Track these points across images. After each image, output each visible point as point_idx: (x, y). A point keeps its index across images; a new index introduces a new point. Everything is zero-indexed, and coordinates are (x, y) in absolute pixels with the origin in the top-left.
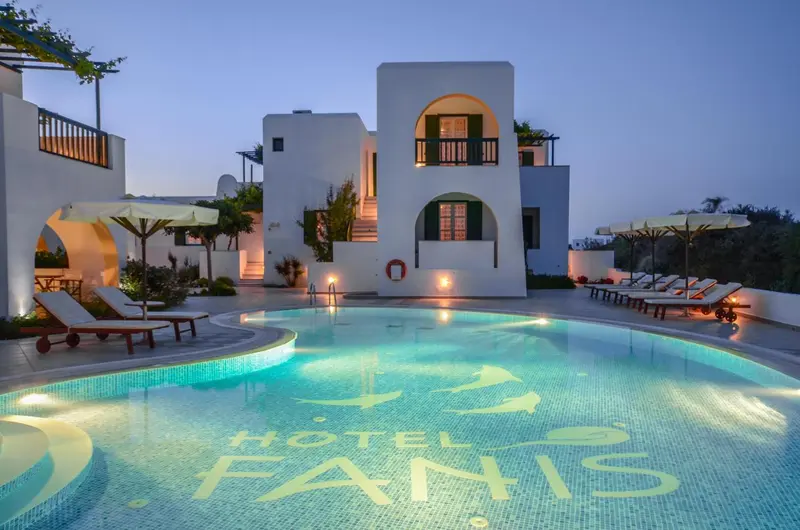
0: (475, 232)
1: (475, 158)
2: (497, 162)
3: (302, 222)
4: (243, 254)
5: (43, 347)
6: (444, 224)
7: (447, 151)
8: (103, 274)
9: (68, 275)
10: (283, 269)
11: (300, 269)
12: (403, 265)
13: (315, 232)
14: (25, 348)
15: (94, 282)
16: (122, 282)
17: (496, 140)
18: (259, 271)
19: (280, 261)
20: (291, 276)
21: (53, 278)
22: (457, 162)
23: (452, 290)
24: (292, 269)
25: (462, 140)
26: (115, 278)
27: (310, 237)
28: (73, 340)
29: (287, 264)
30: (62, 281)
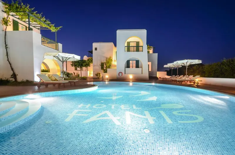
0: (137, 66)
1: (138, 50)
2: (142, 51)
3: (101, 65)
4: (88, 72)
6: (131, 65)
7: (132, 49)
8: (57, 74)
9: (50, 73)
10: (97, 75)
11: (100, 75)
12: (122, 73)
13: (104, 67)
17: (142, 46)
18: (92, 75)
19: (96, 73)
20: (98, 76)
21: (46, 74)
22: (134, 51)
23: (132, 79)
24: (98, 75)
25: (135, 46)
27: (102, 68)
29: (97, 74)
30: (48, 75)
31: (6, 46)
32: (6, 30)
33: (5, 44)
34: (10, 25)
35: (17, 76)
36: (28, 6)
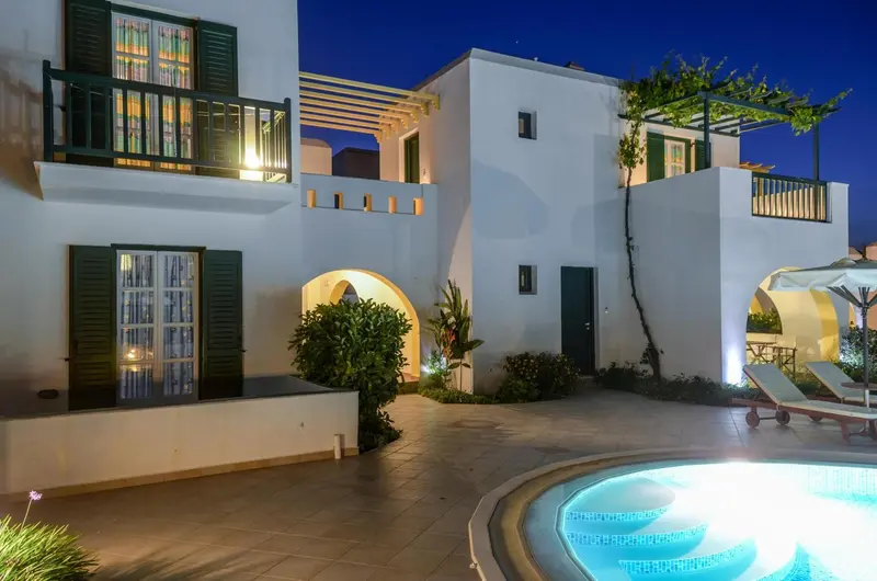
5: (753, 420)
8: (820, 342)
9: (781, 341)
14: (736, 418)
15: (810, 351)
16: (843, 351)
21: (764, 345)
26: (834, 346)
28: (783, 416)
30: (774, 348)
31: (628, 244)
32: (631, 184)
33: (627, 234)
34: (642, 162)
35: (662, 357)
36: (701, 65)
